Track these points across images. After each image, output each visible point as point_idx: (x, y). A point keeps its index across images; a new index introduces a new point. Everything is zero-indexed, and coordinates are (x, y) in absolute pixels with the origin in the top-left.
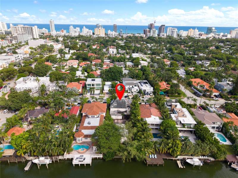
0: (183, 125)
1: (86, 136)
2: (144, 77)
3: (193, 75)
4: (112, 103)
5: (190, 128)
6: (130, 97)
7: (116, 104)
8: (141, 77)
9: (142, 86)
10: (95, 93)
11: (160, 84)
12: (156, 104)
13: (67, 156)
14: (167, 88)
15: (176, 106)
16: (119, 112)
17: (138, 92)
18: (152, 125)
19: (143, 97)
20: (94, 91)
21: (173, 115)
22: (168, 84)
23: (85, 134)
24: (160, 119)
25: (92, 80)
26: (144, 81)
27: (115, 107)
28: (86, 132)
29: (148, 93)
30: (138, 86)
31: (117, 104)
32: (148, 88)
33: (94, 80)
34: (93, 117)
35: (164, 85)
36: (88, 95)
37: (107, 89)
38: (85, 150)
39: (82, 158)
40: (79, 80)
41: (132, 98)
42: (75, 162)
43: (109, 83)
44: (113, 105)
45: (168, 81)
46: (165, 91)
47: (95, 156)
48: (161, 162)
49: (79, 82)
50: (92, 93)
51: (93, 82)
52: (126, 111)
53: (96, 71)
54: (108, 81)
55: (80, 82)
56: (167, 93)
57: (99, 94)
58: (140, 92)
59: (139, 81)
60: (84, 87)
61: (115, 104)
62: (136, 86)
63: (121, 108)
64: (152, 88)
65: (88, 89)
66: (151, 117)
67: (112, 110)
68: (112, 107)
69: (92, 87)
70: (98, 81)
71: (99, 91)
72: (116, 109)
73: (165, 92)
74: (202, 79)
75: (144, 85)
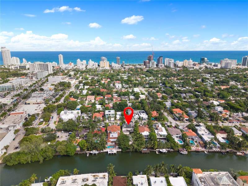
0: (161, 135)
1: (112, 142)
2: (142, 108)
3: (175, 106)
4: (123, 126)
5: (165, 137)
6: (134, 122)
8: (140, 108)
9: (141, 114)
10: (111, 120)
11: (152, 113)
13: (105, 151)
14: (156, 115)
15: (158, 126)
16: (127, 131)
17: (138, 119)
18: (145, 136)
19: (141, 122)
20: (110, 119)
21: (156, 131)
22: (157, 113)
24: (149, 132)
25: (109, 111)
26: (142, 111)
28: (112, 140)
29: (144, 119)
30: (138, 115)
32: (144, 116)
33: (110, 111)
34: (114, 133)
35: (155, 114)
36: (107, 121)
37: (118, 117)
38: (112, 148)
39: (111, 151)
40: (99, 111)
41: (134, 123)
42: (109, 153)
43: (119, 113)
45: (158, 110)
46: (155, 117)
47: (118, 150)
48: (148, 152)
49: (99, 113)
50: (110, 120)
51: (109, 113)
52: (131, 130)
53: (108, 104)
54: (118, 111)
55: (100, 113)
56: (156, 119)
57: (114, 120)
58: (139, 118)
59: (138, 111)
60: (104, 116)
61: (125, 126)
62: (137, 114)
63: (129, 128)
64: (147, 116)
65: (106, 117)
66: (144, 132)
67: (123, 129)
69: (109, 116)
70: (113, 112)
71: (114, 118)
72: (126, 129)
73: (155, 118)
74: (180, 109)
75: (142, 114)
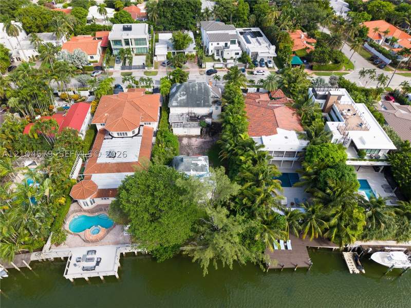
0: (360, 154)
1: (104, 193)
2: (253, 18)
3: (369, 12)
4: (174, 94)
5: (377, 159)
6: (221, 74)
7: (184, 97)
8: (245, 17)
9: (248, 42)
10: (133, 64)
11: (292, 36)
12: (287, 92)
13: (50, 252)
14: (309, 46)
15: (339, 97)
16: (193, 118)
17: (240, 59)
18: (280, 153)
19: (252, 73)
20: (131, 59)
21: (332, 126)
22: (311, 36)
23: (100, 187)
24: (301, 136)
25: (125, 29)
26: (254, 29)
27: (181, 105)
29: (262, 60)
30: (239, 43)
31: (187, 98)
32: (263, 49)
33: (129, 29)
34: (123, 136)
35: (300, 40)
36: (116, 71)
37: (162, 52)
39: (91, 260)
40: (93, 29)
43: (166, 36)
44: (176, 100)
46: (303, 54)
48: (304, 260)
49: (94, 35)
50: (127, 64)
51: (125, 35)
52: (210, 115)
53: (136, 4)
54: (165, 30)
55: (98, 34)
56: (308, 59)
57: (143, 67)
58: (243, 59)
59: (241, 30)
60: (107, 48)
61: (181, 97)
62: (233, 42)
63: (198, 106)
64: (273, 48)
65: (115, 52)
66: (276, 133)
67: (175, 111)
68: (174, 103)
69: (125, 47)
70: (140, 30)
71: (144, 57)
72: (185, 110)
73: (302, 58)
74: (388, 21)
75: (253, 40)
